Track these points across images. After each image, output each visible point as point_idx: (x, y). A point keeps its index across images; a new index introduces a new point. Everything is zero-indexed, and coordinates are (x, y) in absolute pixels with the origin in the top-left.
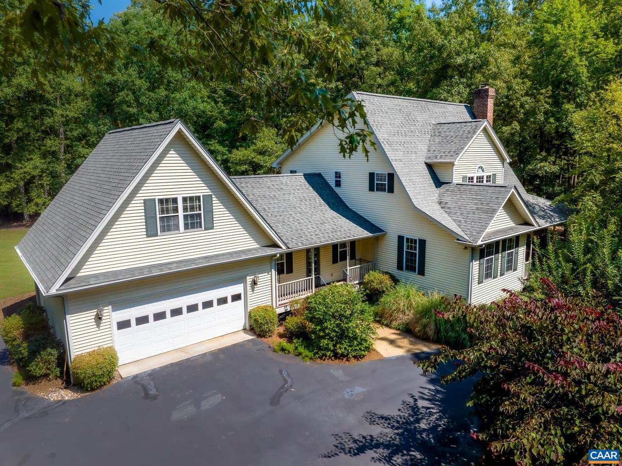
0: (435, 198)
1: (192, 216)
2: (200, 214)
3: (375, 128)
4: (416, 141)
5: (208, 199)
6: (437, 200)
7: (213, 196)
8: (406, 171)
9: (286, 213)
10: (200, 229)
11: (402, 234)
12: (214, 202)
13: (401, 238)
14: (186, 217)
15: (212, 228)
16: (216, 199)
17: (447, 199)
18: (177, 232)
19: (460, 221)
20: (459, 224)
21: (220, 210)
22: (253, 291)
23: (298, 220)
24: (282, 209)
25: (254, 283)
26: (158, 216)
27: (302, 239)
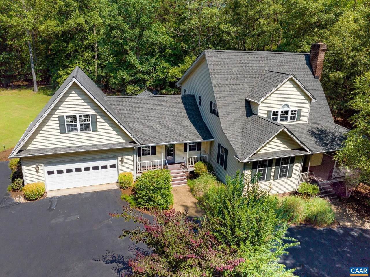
1: (85, 125)
5: (94, 117)
7: (97, 115)
10: (89, 131)
11: (220, 143)
12: (97, 118)
13: (219, 145)
15: (97, 131)
16: (99, 116)
18: (76, 132)
21: (101, 122)
22: (122, 164)
25: (122, 161)
26: (66, 124)
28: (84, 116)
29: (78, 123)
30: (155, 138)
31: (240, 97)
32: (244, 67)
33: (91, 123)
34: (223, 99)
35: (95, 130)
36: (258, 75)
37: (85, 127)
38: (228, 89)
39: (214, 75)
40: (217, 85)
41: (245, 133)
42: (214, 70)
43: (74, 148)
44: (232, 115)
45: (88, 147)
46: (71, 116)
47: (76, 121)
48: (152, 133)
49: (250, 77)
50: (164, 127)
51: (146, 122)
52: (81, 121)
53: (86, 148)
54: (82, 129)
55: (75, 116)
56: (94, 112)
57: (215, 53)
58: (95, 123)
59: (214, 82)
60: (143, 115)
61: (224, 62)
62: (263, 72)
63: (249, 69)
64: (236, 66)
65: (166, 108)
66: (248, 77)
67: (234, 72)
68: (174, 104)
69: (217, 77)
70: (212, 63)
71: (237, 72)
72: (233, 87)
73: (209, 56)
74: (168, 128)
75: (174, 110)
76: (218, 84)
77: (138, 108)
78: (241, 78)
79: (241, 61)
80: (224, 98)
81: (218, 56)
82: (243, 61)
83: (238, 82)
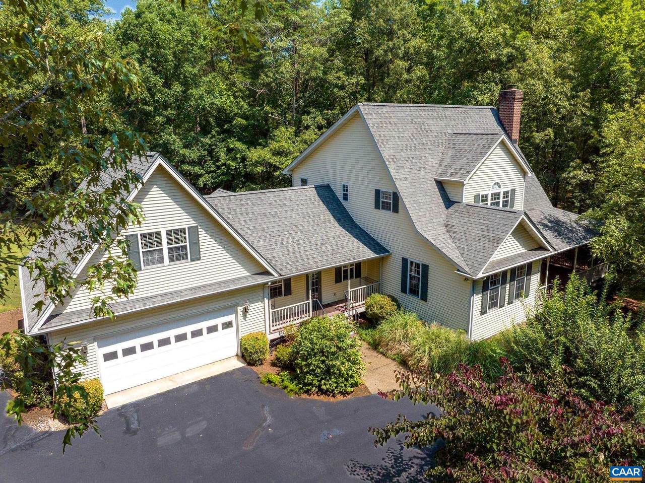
0: (441, 219)
1: (177, 249)
2: (186, 246)
3: (380, 144)
4: (427, 155)
5: (194, 231)
6: (443, 222)
7: (199, 227)
8: (411, 190)
9: (286, 233)
10: (186, 261)
11: (406, 256)
12: (200, 233)
13: (405, 261)
14: (170, 250)
15: (199, 259)
16: (201, 230)
17: (454, 222)
18: (162, 265)
19: (463, 249)
20: (463, 252)
21: (206, 241)
22: (245, 318)
23: (298, 240)
24: (282, 228)
25: (246, 311)
26: (141, 250)
27: (298, 264)
28: (176, 231)
29: (165, 247)
30: (297, 261)
31: (427, 177)
32: (419, 130)
33: (188, 244)
34: (405, 182)
35: (196, 257)
36: (440, 141)
37: (178, 254)
38: (408, 164)
39: (382, 143)
40: (390, 160)
41: (455, 232)
42: (380, 136)
43: (160, 298)
44: (425, 207)
45: (186, 293)
46: (150, 235)
47: (160, 243)
48: (288, 254)
49: (431, 145)
50: (302, 242)
51: (268, 236)
52: (170, 242)
53: (182, 294)
54: (171, 259)
55: (158, 234)
56: (194, 222)
57: (373, 107)
58: (195, 243)
59: (385, 154)
60: (258, 225)
61: (390, 122)
62: (446, 135)
63: (427, 131)
64: (408, 127)
65: (292, 210)
66: (429, 144)
67: (408, 138)
68: (302, 203)
69: (387, 146)
70: (374, 125)
71: (412, 138)
72: (414, 161)
73: (366, 112)
74: (310, 242)
75: (307, 213)
76: (392, 157)
77: (247, 214)
78: (421, 147)
79: (412, 119)
80: (406, 179)
81: (380, 112)
82: (415, 120)
83: (418, 153)
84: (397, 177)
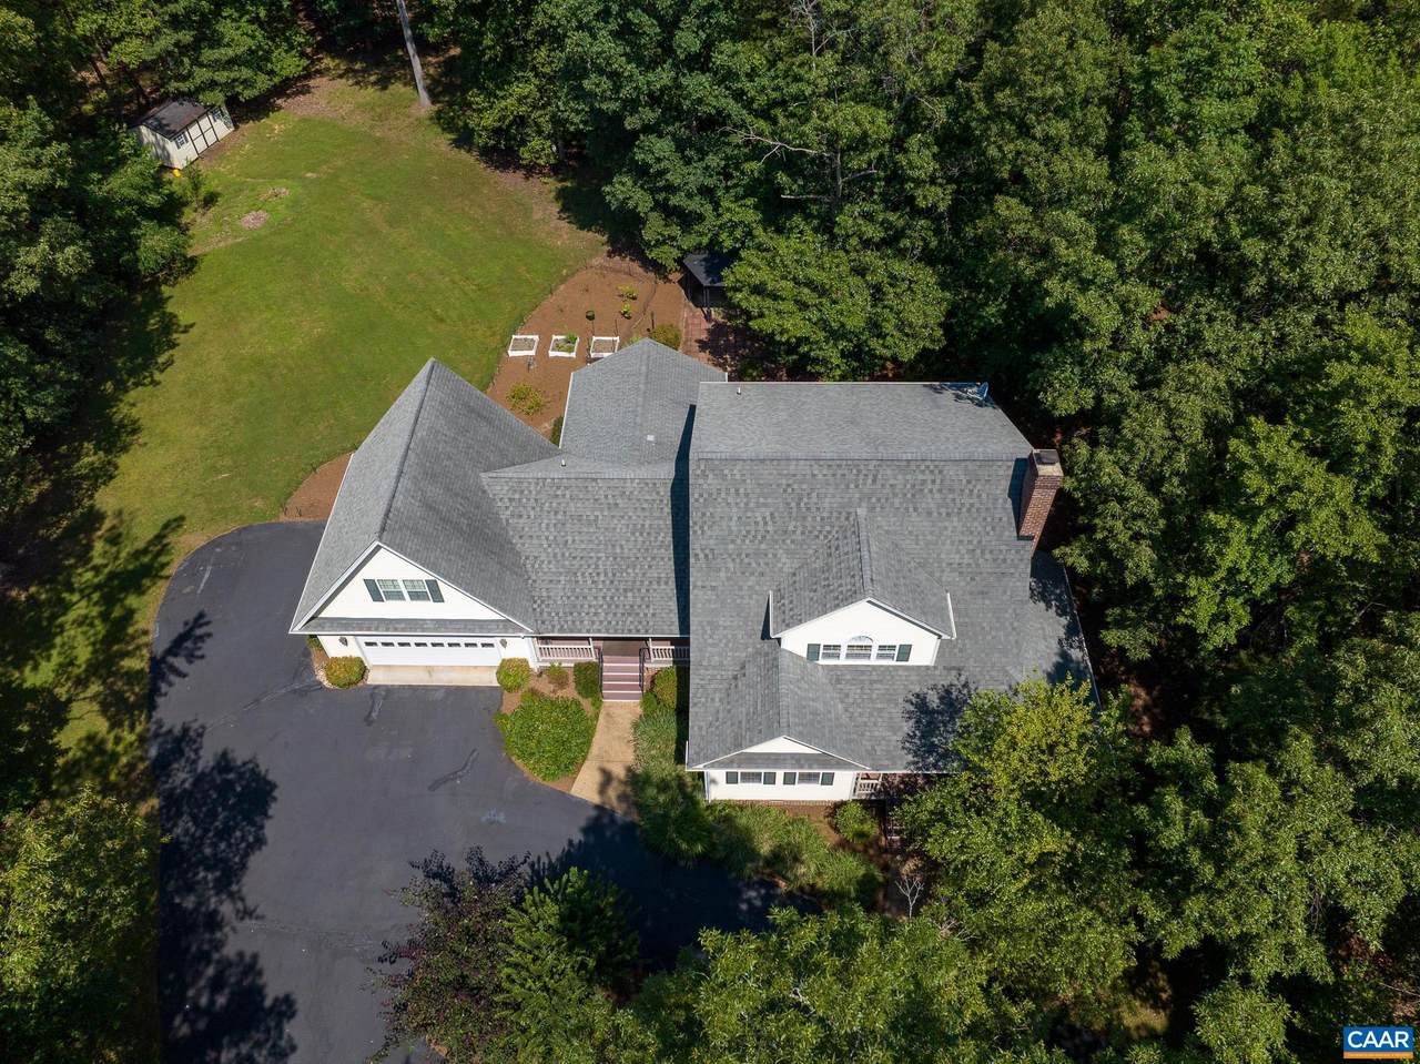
0: (744, 655)
1: (417, 593)
2: (426, 592)
4: (781, 551)
5: (433, 583)
6: (744, 660)
7: (438, 581)
10: (428, 601)
12: (440, 585)
14: (410, 593)
15: (442, 602)
18: (404, 601)
21: (448, 590)
22: (505, 645)
23: (598, 574)
25: (505, 641)
26: (381, 590)
28: (413, 581)
29: (404, 590)
31: (757, 588)
32: (793, 505)
33: (428, 590)
35: (439, 600)
37: (418, 596)
38: (731, 565)
39: (701, 528)
40: (701, 556)
42: (704, 514)
44: (725, 632)
46: (388, 581)
47: (398, 587)
48: (569, 598)
49: (803, 533)
50: (602, 578)
51: (567, 555)
52: (408, 587)
54: (412, 599)
55: (396, 581)
56: (431, 577)
57: (716, 463)
58: (436, 591)
59: (696, 546)
60: (563, 533)
61: (737, 491)
62: (847, 519)
63: (808, 509)
64: (769, 500)
66: (799, 532)
67: (760, 519)
69: (709, 533)
70: (701, 495)
71: (768, 519)
72: (746, 560)
73: (699, 472)
76: (707, 551)
78: (776, 537)
79: (789, 485)
80: (713, 588)
81: (726, 472)
82: (795, 486)
83: (763, 546)
84: (699, 583)
